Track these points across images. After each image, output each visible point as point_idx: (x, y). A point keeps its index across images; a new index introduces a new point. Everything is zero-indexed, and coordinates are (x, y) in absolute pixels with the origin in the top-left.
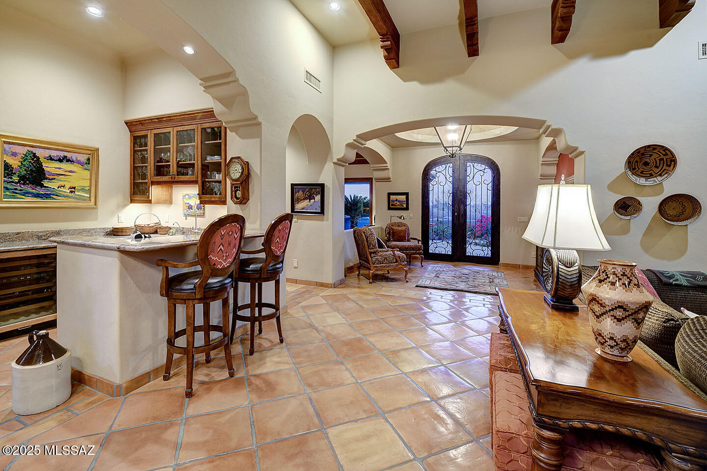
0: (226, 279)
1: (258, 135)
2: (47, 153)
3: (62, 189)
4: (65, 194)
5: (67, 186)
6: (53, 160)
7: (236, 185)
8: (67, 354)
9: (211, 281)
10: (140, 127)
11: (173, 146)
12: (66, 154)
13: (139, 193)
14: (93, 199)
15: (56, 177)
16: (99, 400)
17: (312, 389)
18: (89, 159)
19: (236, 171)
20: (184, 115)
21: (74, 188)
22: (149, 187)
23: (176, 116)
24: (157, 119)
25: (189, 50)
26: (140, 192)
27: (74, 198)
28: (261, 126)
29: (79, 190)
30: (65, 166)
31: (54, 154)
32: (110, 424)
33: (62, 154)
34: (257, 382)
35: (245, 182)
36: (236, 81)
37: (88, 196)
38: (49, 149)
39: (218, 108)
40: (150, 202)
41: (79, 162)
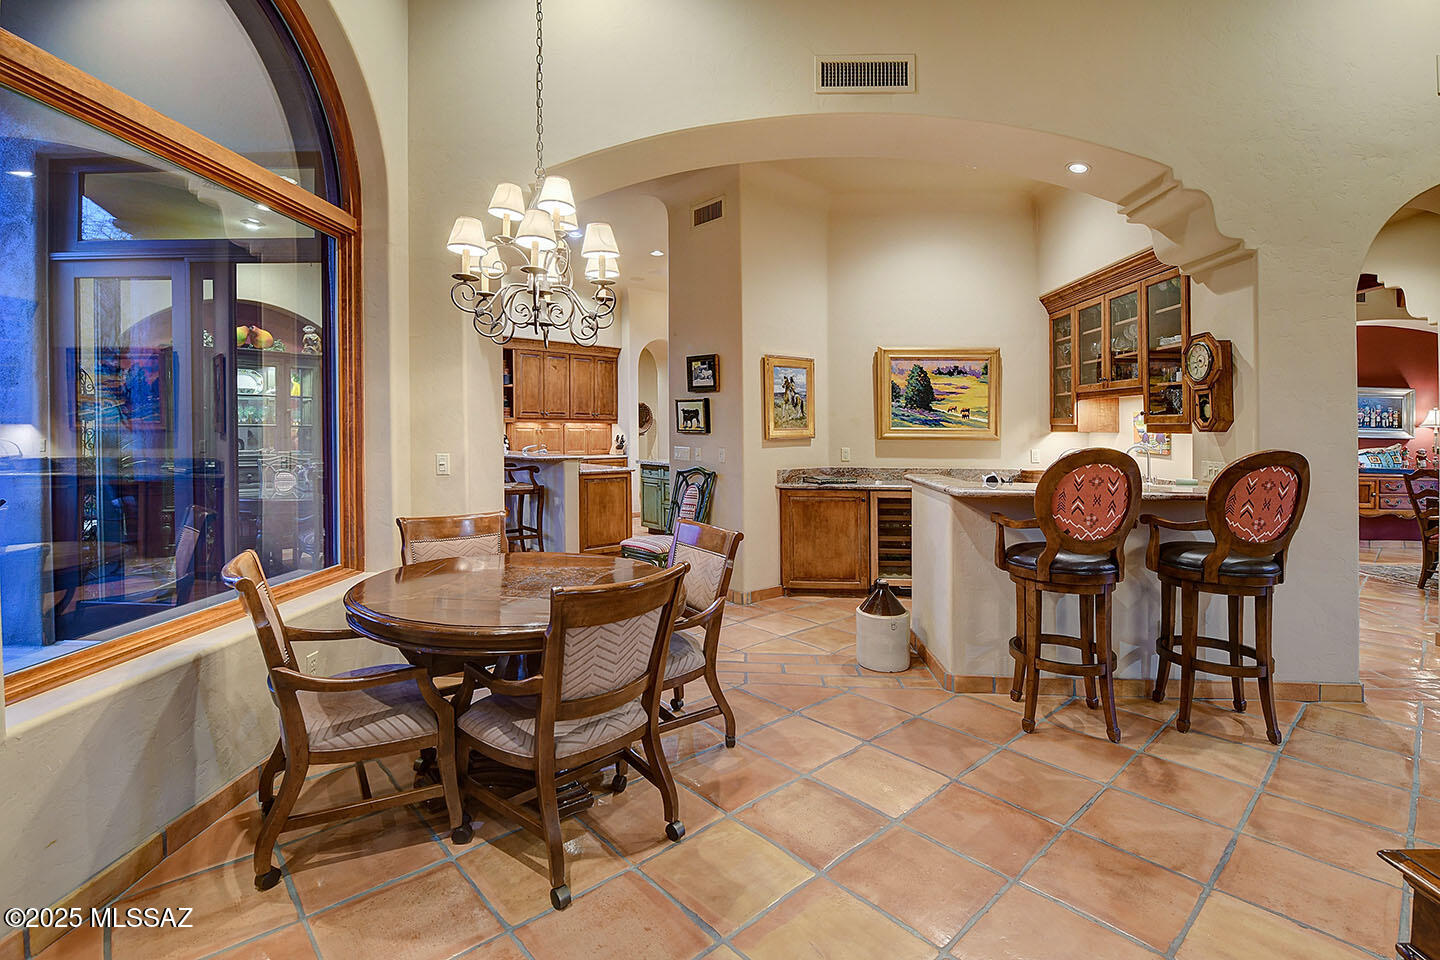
0: (1105, 562)
1: (1253, 280)
2: (935, 365)
3: (953, 412)
4: (958, 419)
5: (959, 409)
6: (942, 373)
7: (1201, 393)
8: (904, 616)
9: (1059, 556)
10: (1061, 303)
11: (1104, 329)
12: (957, 363)
13: (1064, 415)
14: (992, 425)
15: (945, 396)
16: (929, 685)
17: (1256, 834)
18: (986, 367)
19: (1199, 364)
20: (1116, 269)
21: (968, 410)
22: (1073, 405)
23: (1105, 273)
24: (1080, 284)
25: (1079, 168)
26: (1066, 412)
27: (969, 425)
28: (1256, 260)
29: (974, 414)
30: (957, 380)
31: (943, 365)
32: (924, 711)
33: (951, 364)
34: (1152, 769)
35: (1219, 385)
36: (1177, 185)
37: (987, 421)
38: (937, 359)
39: (1160, 244)
40: (1075, 429)
41: (973, 373)
